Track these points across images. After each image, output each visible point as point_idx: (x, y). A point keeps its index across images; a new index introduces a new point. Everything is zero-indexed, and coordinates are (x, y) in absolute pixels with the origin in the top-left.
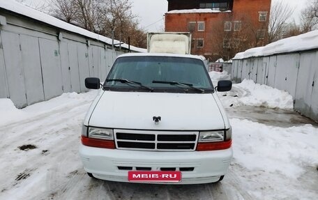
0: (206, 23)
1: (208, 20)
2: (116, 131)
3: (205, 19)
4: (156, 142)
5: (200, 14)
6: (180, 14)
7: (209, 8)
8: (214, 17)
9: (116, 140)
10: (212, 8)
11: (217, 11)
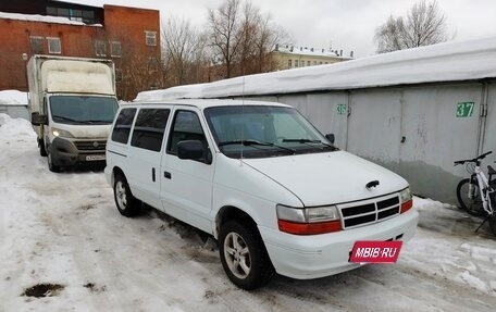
0: (62, 41)
1: (65, 36)
2: (340, 207)
3: (60, 34)
4: (377, 211)
5: (49, 25)
6: (8, 20)
7: (64, 16)
8: (74, 32)
9: (343, 219)
10: (69, 17)
11: (79, 22)
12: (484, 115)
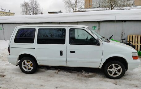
12: (99, 29)
